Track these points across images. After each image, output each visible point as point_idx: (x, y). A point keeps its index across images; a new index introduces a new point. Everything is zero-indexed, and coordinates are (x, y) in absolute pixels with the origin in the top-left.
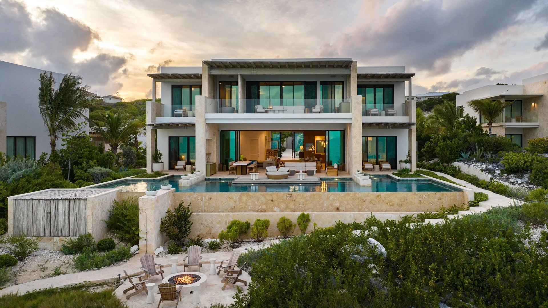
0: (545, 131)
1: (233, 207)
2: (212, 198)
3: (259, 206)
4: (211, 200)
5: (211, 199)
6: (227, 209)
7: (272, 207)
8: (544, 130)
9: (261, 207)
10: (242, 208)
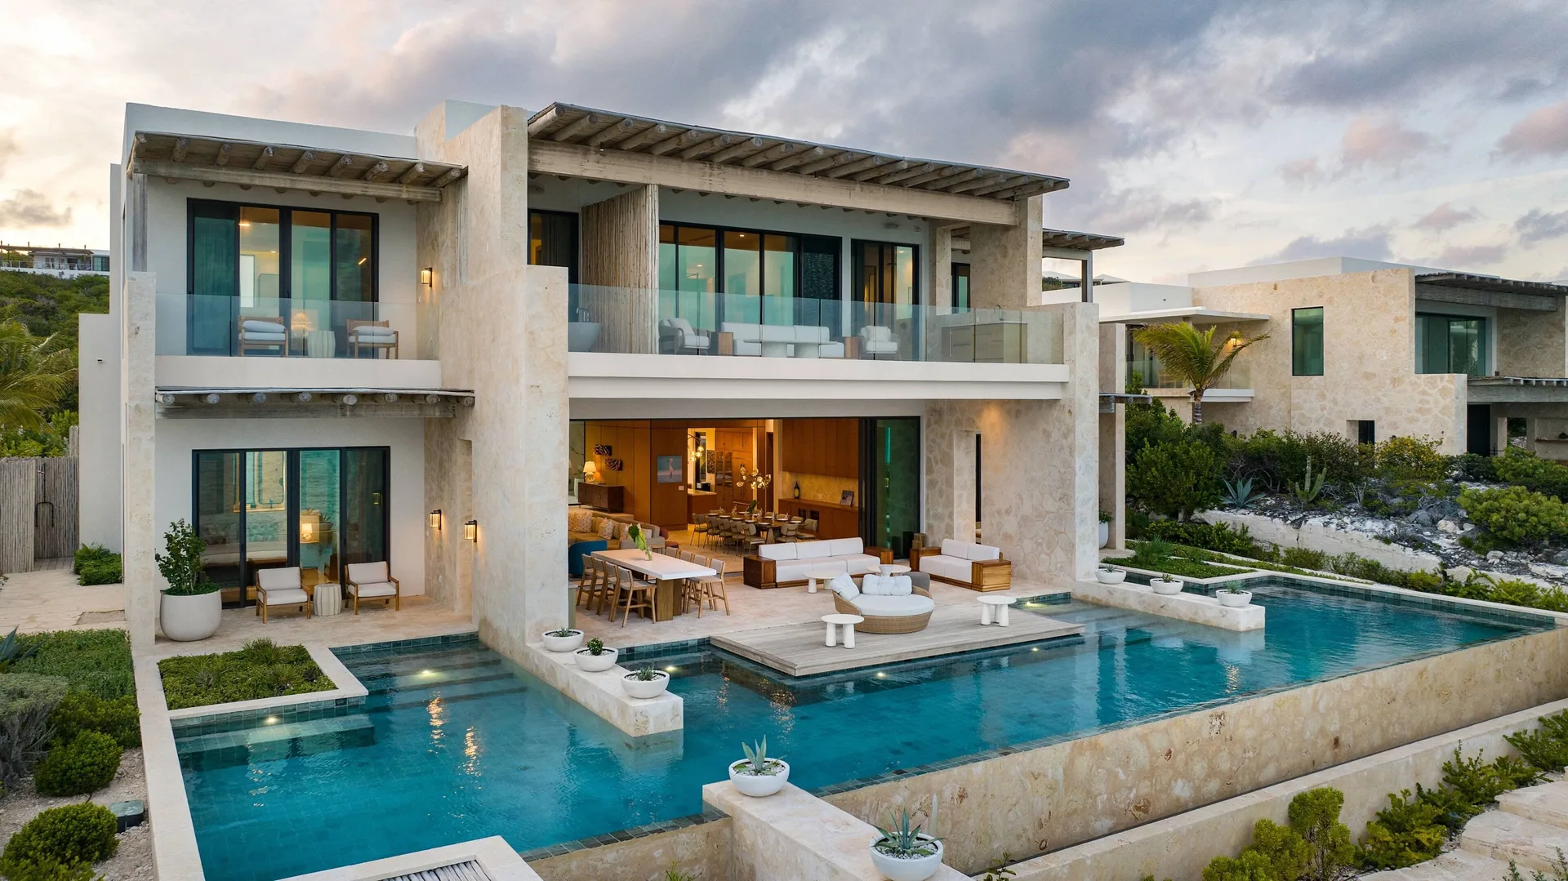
0: (1273, 411)
1: (1044, 817)
2: (969, 790)
3: (1130, 789)
4: (965, 800)
5: (962, 797)
6: (1024, 830)
7: (1169, 784)
8: (1270, 408)
9: (1134, 791)
10: (1075, 811)
